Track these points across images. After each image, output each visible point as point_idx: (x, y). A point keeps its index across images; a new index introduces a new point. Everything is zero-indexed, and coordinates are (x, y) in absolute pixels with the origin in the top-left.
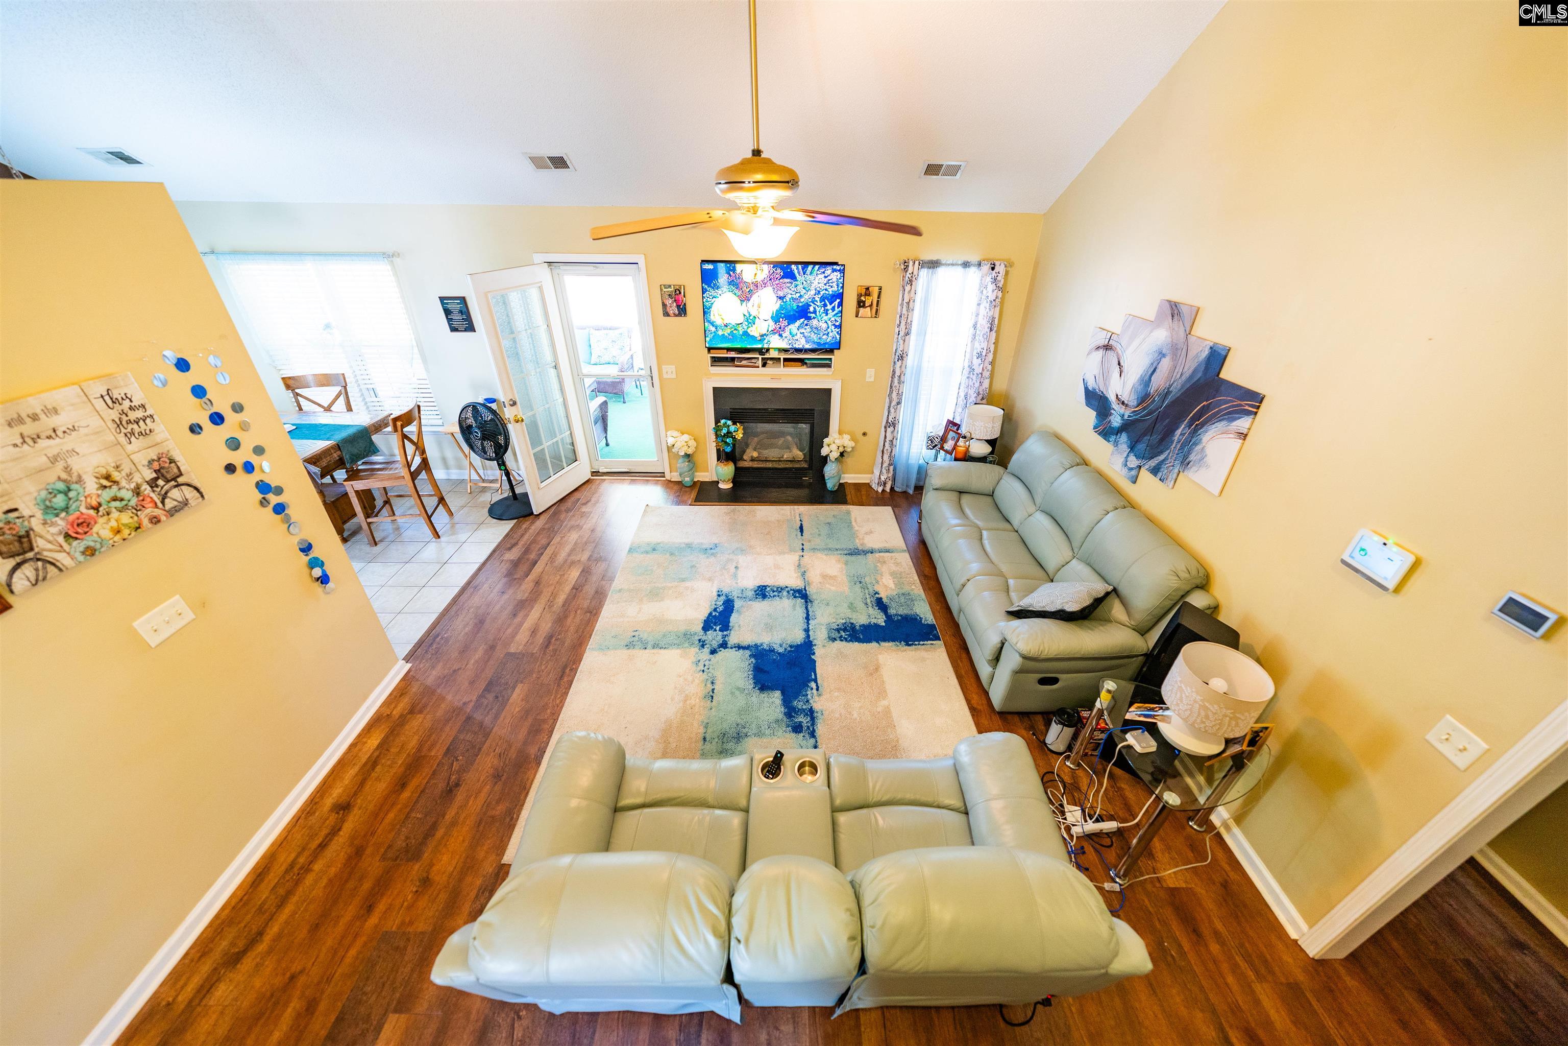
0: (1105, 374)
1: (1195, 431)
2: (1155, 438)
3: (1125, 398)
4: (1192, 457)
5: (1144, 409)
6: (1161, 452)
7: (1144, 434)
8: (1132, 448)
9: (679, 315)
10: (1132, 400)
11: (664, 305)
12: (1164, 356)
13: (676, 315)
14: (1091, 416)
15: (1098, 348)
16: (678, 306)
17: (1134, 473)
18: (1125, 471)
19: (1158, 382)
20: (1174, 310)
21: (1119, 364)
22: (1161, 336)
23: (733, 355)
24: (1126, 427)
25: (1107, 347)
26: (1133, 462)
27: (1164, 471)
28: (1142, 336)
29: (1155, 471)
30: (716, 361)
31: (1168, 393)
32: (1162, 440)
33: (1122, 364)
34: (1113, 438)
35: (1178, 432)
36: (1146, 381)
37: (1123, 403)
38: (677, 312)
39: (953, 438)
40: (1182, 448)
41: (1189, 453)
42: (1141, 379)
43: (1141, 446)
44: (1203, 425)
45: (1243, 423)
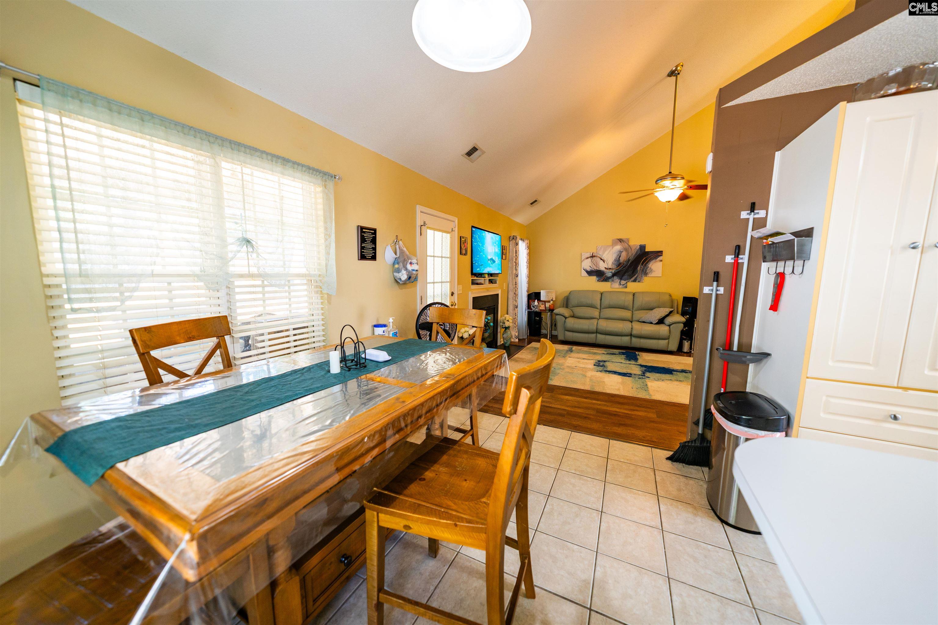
0: (597, 264)
1: (645, 265)
2: (630, 272)
3: (610, 267)
4: (648, 271)
5: (621, 267)
6: (635, 275)
7: (625, 273)
8: (621, 279)
9: (464, 255)
10: (614, 267)
12: (622, 252)
14: (594, 278)
15: (588, 258)
17: (625, 285)
18: (621, 286)
19: (622, 259)
20: (621, 241)
21: (601, 259)
22: (618, 247)
24: (614, 275)
25: (592, 257)
26: (623, 282)
27: (638, 279)
28: (609, 250)
29: (635, 281)
31: (629, 260)
32: (633, 273)
33: (603, 259)
34: (610, 280)
35: (639, 268)
36: (618, 260)
37: (610, 269)
40: (643, 271)
41: (646, 271)
42: (615, 260)
43: (625, 277)
44: (647, 263)
45: (660, 258)
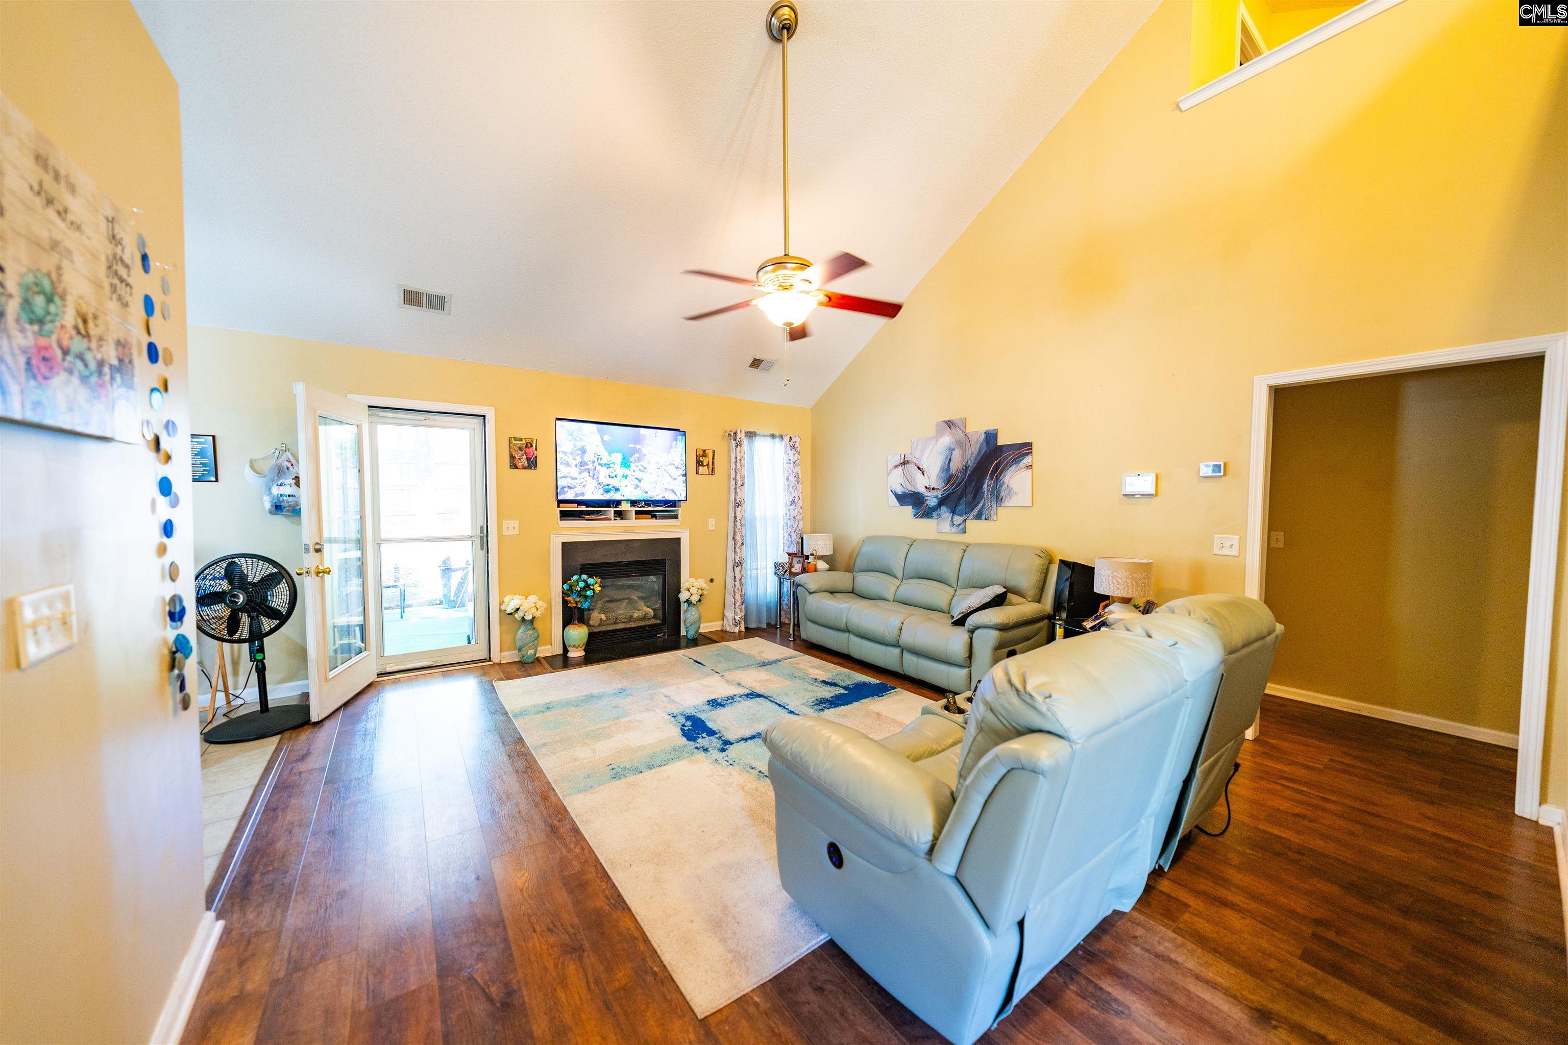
0: (910, 480)
1: (997, 478)
2: (969, 497)
3: (934, 485)
4: (1002, 494)
5: (953, 484)
6: (979, 503)
7: (960, 498)
8: (953, 512)
9: (529, 467)
10: (940, 484)
11: (512, 457)
12: (953, 450)
13: (525, 468)
14: (909, 510)
15: (896, 467)
16: (528, 459)
17: (962, 526)
18: (954, 529)
19: (955, 466)
20: (950, 424)
21: (919, 468)
22: (946, 440)
23: (583, 508)
24: (942, 502)
25: (904, 463)
26: (958, 519)
27: (986, 513)
28: (931, 446)
29: (979, 517)
30: (565, 515)
31: (967, 468)
32: (975, 497)
33: (921, 467)
34: (935, 514)
35: (985, 486)
36: (947, 467)
37: (934, 489)
38: (526, 465)
39: (799, 562)
40: (993, 492)
41: (999, 493)
42: (942, 469)
43: (961, 508)
44: (1001, 473)
45: (1027, 460)
